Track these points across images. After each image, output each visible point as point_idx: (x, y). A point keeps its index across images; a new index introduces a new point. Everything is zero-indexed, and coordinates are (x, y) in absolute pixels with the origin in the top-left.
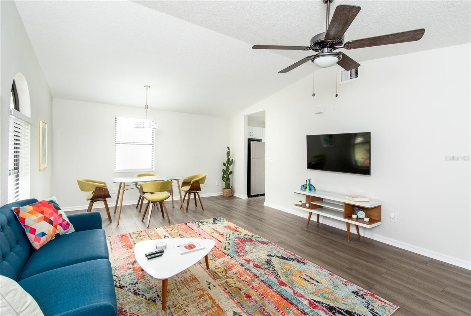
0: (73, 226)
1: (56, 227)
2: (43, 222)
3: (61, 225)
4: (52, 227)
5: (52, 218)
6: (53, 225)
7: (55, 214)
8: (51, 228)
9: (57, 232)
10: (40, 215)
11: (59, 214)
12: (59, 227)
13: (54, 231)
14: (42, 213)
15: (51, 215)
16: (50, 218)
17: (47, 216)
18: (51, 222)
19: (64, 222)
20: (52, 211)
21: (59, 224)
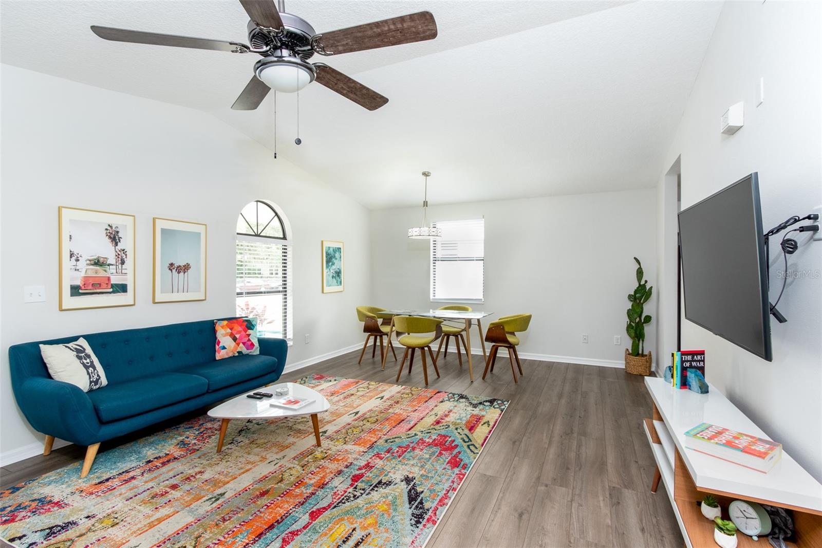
0: (259, 349)
1: (238, 344)
2: (229, 337)
3: (244, 343)
4: (235, 343)
5: (237, 336)
6: (235, 342)
7: (243, 333)
8: (233, 344)
9: (239, 350)
10: (229, 331)
11: (247, 333)
12: (241, 345)
13: (235, 348)
14: (231, 329)
15: (239, 332)
16: (236, 335)
17: (234, 332)
18: (235, 339)
19: (248, 342)
20: (241, 329)
21: (242, 343)
